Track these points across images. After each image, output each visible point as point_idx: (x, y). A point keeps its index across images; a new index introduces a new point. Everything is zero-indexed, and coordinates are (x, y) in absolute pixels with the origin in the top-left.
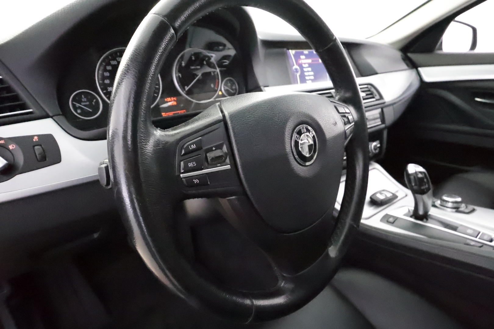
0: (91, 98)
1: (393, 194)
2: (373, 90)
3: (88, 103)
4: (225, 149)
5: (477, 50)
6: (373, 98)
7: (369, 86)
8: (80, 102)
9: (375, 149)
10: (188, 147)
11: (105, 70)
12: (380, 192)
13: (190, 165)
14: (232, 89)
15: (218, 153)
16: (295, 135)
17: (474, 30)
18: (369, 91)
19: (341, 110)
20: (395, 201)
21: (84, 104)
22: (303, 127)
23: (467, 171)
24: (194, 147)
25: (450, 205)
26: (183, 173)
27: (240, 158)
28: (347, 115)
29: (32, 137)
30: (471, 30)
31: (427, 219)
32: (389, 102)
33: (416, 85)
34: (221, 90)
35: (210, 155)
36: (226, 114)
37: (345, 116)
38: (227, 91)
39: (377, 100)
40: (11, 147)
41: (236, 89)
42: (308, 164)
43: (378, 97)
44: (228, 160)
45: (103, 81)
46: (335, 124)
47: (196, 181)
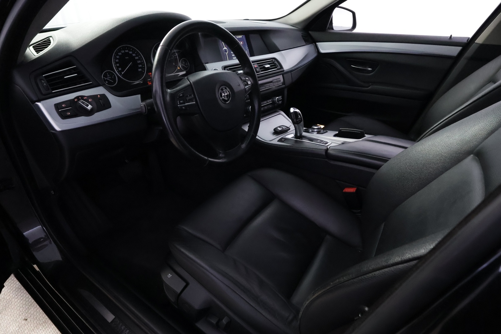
0: (112, 75)
1: (287, 127)
2: (276, 62)
3: (110, 78)
4: (193, 96)
5: (356, 31)
6: (276, 68)
7: (273, 60)
8: (106, 77)
9: (278, 101)
10: (179, 95)
11: (116, 59)
12: (280, 127)
13: (181, 102)
14: (186, 66)
15: (190, 97)
16: (220, 91)
17: (354, 14)
18: (273, 63)
19: (243, 79)
20: (289, 131)
21: (108, 78)
22: (223, 87)
23: (345, 116)
24: (181, 95)
25: (315, 130)
26: (179, 105)
27: (199, 99)
28: (247, 81)
29: (97, 95)
30: (351, 14)
31: (302, 138)
32: (287, 70)
33: (313, 55)
34: (179, 67)
35: (188, 98)
36: (191, 82)
37: (245, 82)
38: (183, 67)
39: (278, 69)
40: (90, 100)
41: (188, 65)
42: (227, 103)
43: (279, 67)
44: (194, 100)
45: (116, 65)
46: (239, 85)
47: (184, 108)
